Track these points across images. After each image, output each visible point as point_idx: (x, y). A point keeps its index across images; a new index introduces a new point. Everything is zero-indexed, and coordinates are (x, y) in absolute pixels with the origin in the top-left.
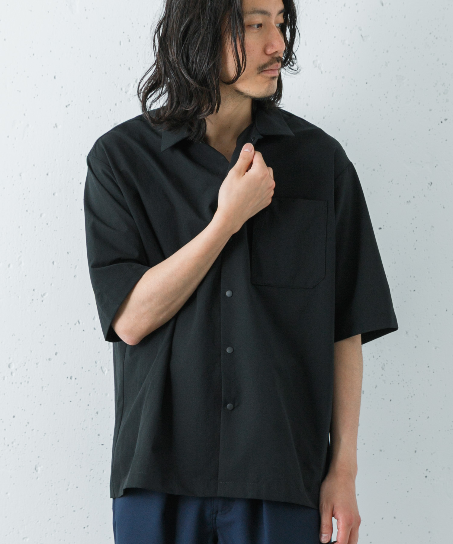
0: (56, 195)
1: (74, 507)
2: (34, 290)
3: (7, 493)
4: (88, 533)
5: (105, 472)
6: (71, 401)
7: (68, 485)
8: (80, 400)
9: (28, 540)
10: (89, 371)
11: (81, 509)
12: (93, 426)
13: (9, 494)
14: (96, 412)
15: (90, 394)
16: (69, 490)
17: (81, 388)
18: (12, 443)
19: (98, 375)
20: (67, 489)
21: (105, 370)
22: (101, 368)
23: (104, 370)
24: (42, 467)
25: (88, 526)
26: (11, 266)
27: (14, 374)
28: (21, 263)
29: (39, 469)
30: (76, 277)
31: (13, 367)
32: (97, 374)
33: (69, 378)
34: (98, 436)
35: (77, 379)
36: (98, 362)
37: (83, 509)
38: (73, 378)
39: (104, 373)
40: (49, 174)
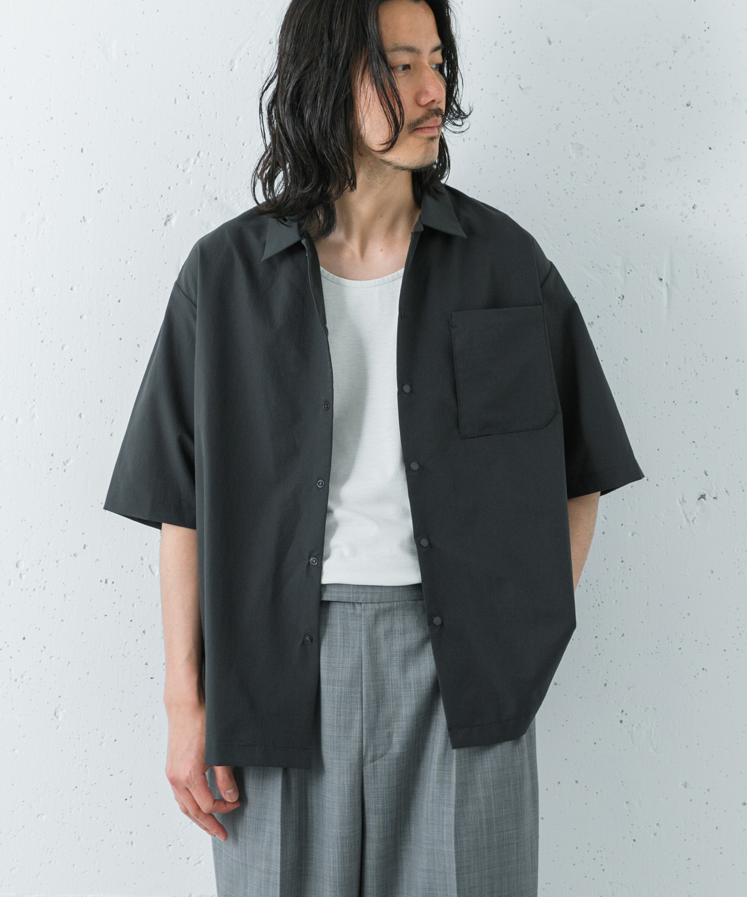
0: (85, 317)
1: (110, 769)
2: (52, 455)
3: (14, 750)
4: (132, 807)
5: (155, 718)
6: (106, 616)
7: (103, 738)
8: (120, 613)
9: (44, 817)
10: (132, 571)
11: (121, 772)
12: (138, 651)
13: (16, 751)
14: (142, 631)
15: (133, 605)
16: (104, 744)
17: (121, 596)
18: (22, 676)
19: (145, 576)
20: (101, 743)
21: (156, 570)
22: (150, 566)
23: (154, 570)
24: (64, 711)
25: (131, 797)
26: (20, 421)
27: (24, 577)
28: (34, 416)
29: (60, 714)
30: (113, 435)
31: (22, 566)
32: (143, 576)
33: (104, 581)
34: (146, 666)
35: (114, 583)
36: (145, 559)
37: (123, 772)
38: (110, 582)
39: (154, 574)
40: (75, 288)
